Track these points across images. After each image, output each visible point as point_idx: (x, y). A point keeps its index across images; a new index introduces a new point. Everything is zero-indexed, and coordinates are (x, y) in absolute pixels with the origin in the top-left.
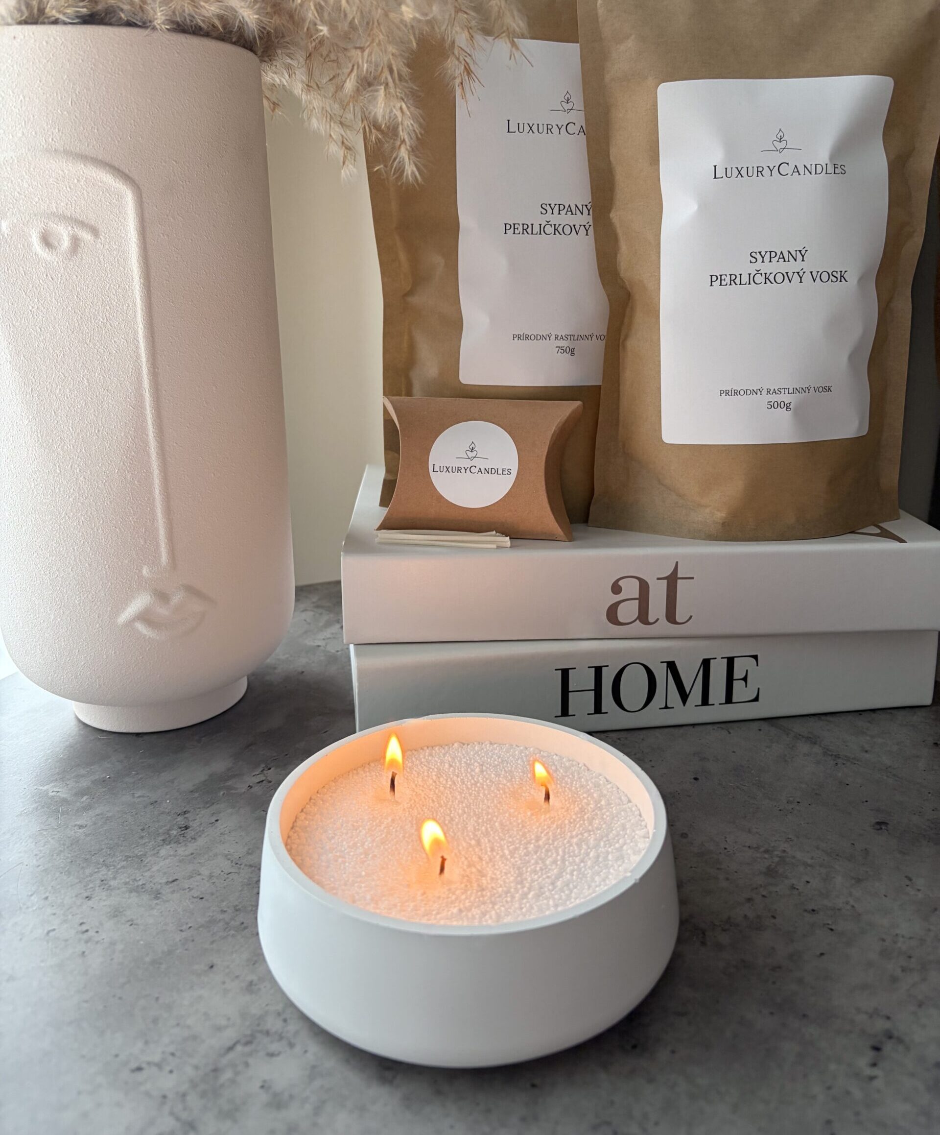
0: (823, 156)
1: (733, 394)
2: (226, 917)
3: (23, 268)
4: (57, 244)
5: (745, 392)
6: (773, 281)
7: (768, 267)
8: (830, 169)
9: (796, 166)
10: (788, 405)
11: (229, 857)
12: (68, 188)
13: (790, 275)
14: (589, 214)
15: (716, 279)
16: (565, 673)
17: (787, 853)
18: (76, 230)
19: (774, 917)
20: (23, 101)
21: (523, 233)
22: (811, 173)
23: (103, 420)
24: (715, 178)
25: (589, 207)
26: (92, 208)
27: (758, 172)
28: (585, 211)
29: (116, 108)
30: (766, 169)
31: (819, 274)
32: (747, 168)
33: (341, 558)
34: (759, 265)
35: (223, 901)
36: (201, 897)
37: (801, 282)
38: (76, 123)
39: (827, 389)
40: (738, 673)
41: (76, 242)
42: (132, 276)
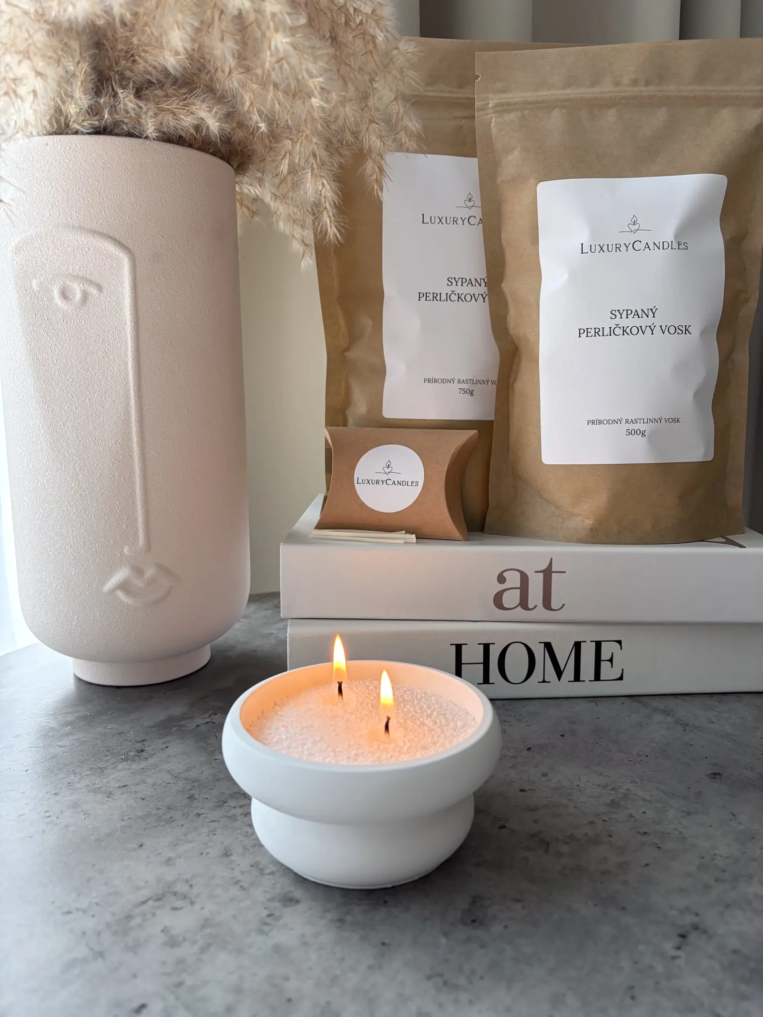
0: (668, 235)
1: (598, 423)
2: (160, 812)
3: (46, 315)
4: (71, 297)
5: (608, 422)
6: (629, 333)
7: (624, 322)
8: (675, 245)
9: (647, 243)
10: (643, 432)
11: (171, 772)
12: (81, 255)
13: (644, 328)
14: (486, 286)
15: (583, 332)
16: (459, 648)
17: (631, 791)
18: (86, 286)
19: (610, 836)
20: (51, 190)
21: (433, 300)
22: (659, 248)
23: (99, 430)
24: (582, 253)
25: (486, 280)
26: (98, 270)
27: (616, 248)
28: (483, 284)
29: (119, 196)
30: (623, 245)
31: (667, 327)
32: (608, 245)
33: (281, 547)
34: (618, 320)
35: (159, 802)
36: (143, 798)
37: (652, 334)
38: (88, 207)
39: (676, 420)
40: (605, 655)
41: (85, 296)
42: (125, 320)
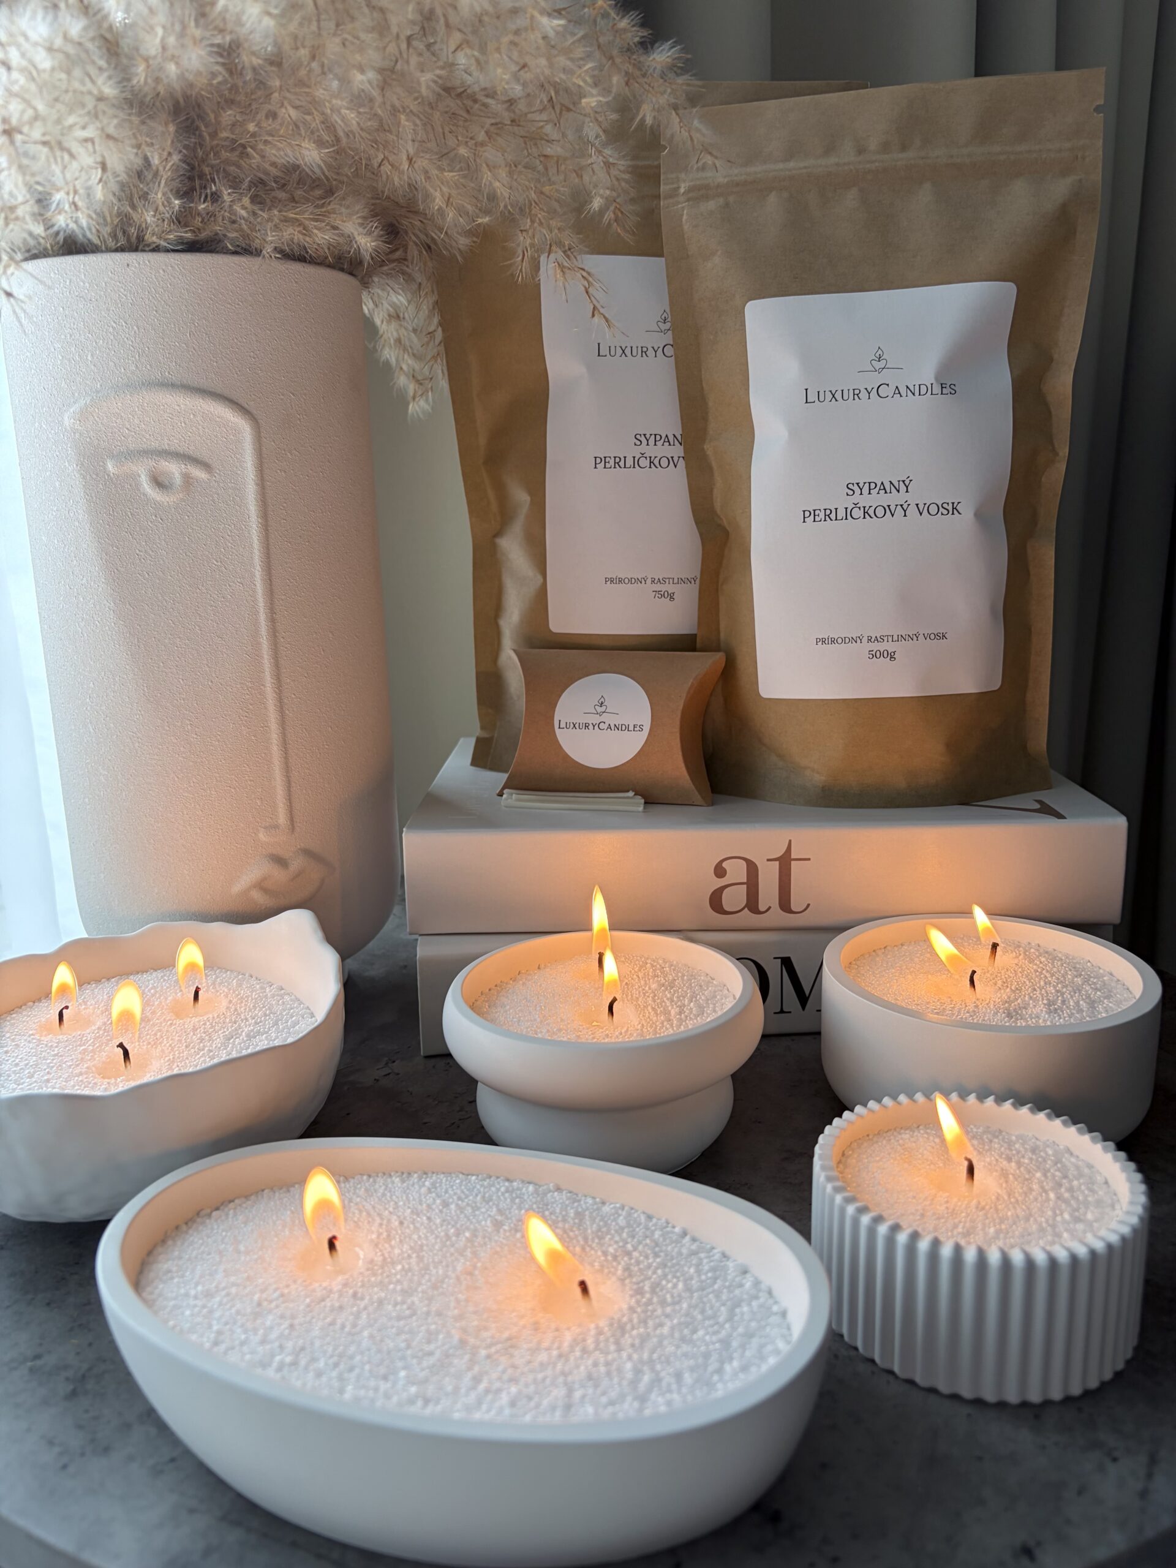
0: (927, 374)
1: (830, 643)
5: (844, 640)
6: (872, 515)
7: (866, 500)
8: (937, 389)
9: (897, 387)
10: (892, 654)
13: (893, 508)
14: (680, 446)
15: (810, 515)
21: (615, 467)
22: (914, 394)
24: (807, 402)
26: (207, 444)
27: (854, 395)
28: (675, 442)
30: (863, 391)
31: (927, 506)
32: (842, 391)
33: (403, 833)
34: (856, 498)
37: (905, 516)
39: (940, 636)
41: (188, 481)
